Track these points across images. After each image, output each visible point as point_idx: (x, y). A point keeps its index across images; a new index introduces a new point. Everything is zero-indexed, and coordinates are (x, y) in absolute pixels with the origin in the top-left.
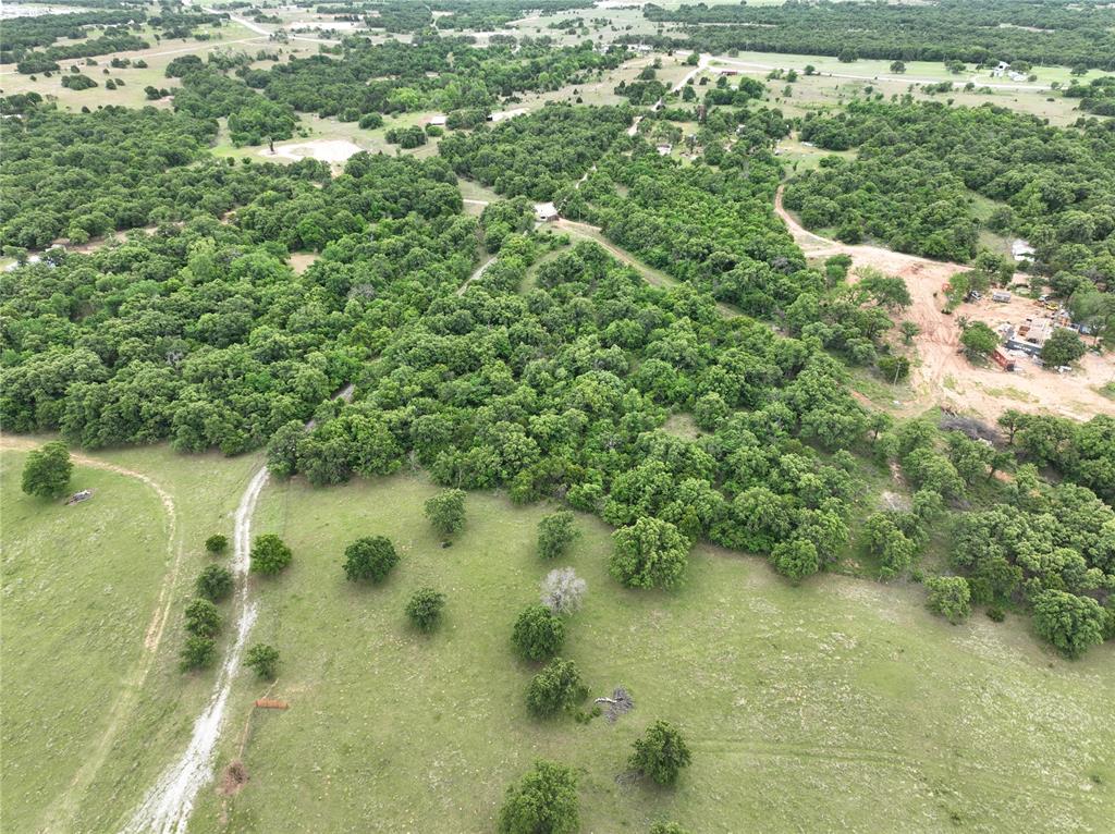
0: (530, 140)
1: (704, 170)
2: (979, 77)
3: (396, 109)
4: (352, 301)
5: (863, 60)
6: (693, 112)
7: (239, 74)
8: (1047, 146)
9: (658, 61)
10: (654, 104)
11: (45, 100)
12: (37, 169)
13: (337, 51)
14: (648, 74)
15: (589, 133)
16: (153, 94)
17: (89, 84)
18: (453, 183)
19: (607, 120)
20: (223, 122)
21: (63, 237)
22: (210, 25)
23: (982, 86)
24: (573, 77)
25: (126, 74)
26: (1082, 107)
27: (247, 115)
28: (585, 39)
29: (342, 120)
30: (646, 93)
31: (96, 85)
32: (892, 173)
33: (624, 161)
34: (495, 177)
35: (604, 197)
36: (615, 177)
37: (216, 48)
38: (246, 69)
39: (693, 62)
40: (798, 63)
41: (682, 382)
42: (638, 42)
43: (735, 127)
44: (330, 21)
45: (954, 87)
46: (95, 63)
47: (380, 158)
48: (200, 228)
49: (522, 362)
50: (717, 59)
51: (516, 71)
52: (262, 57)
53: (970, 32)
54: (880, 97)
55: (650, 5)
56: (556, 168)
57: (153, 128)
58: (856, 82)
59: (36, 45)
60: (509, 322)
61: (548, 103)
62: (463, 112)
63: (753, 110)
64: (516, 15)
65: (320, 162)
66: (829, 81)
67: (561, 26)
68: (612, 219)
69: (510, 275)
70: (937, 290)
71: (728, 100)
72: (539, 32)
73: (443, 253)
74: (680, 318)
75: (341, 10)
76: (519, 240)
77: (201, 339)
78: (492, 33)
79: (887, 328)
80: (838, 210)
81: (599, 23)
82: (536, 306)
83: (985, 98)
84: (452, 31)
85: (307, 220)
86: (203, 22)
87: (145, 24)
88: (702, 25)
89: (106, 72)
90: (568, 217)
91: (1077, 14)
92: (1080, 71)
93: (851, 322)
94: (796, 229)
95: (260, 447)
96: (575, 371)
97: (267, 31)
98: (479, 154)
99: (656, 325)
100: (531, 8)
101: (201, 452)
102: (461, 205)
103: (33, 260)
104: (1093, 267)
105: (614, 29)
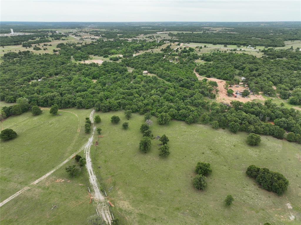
0: (142, 59)
1: (179, 65)
2: (243, 48)
3: (111, 54)
4: (107, 86)
5: (218, 45)
6: (178, 54)
7: (73, 47)
8: (253, 61)
9: (171, 44)
10: (169, 53)
11: (31, 53)
12: (34, 65)
13: (96, 42)
14: (168, 47)
15: (154, 58)
16: (55, 51)
17: (40, 49)
18: (126, 67)
19: (158, 55)
20: (72, 57)
21: (44, 76)
22: (65, 37)
23: (243, 50)
24: (151, 48)
25: (47, 47)
26: (264, 54)
27: (77, 55)
28: (154, 40)
29: (99, 56)
30: (168, 50)
31: (41, 49)
32: (219, 65)
33: (162, 63)
34: (134, 66)
35: (158, 69)
36: (160, 66)
37: (68, 42)
38: (75, 46)
39: (179, 45)
40: (203, 45)
41: (171, 97)
42: (166, 41)
43: (187, 57)
44: (93, 36)
45: (237, 50)
46: (40, 45)
47: (108, 62)
48: (74, 74)
49: (141, 94)
50: (184, 44)
51: (138, 46)
52: (78, 44)
53: (244, 39)
54: (220, 52)
55: (170, 33)
56: (147, 64)
57: (57, 57)
58: (215, 49)
59: (24, 41)
60: (138, 89)
61: (146, 52)
62: (126, 54)
63: (191, 54)
64: (137, 35)
65: (96, 63)
66: (210, 49)
67: (148, 37)
68: (159, 73)
69: (138, 82)
70: (224, 85)
71: (186, 52)
72: (143, 38)
73: (124, 79)
74: (172, 88)
75: (95, 34)
76: (139, 76)
77: (77, 92)
78: (132, 39)
79: (212, 90)
80: (206, 71)
81: (157, 37)
82: (143, 86)
83: (244, 52)
84: (123, 38)
85: (96, 73)
86: (63, 36)
87: (49, 37)
88: (182, 37)
89: (43, 47)
90: (150, 73)
91: (271, 35)
92: (266, 47)
93: (205, 89)
94: (198, 75)
95: (92, 107)
96: (151, 96)
97: (78, 38)
98: (131, 62)
99: (167, 89)
100: (141, 33)
101: (81, 108)
102: (127, 71)
103: (39, 80)
104: (255, 81)
105: (161, 38)
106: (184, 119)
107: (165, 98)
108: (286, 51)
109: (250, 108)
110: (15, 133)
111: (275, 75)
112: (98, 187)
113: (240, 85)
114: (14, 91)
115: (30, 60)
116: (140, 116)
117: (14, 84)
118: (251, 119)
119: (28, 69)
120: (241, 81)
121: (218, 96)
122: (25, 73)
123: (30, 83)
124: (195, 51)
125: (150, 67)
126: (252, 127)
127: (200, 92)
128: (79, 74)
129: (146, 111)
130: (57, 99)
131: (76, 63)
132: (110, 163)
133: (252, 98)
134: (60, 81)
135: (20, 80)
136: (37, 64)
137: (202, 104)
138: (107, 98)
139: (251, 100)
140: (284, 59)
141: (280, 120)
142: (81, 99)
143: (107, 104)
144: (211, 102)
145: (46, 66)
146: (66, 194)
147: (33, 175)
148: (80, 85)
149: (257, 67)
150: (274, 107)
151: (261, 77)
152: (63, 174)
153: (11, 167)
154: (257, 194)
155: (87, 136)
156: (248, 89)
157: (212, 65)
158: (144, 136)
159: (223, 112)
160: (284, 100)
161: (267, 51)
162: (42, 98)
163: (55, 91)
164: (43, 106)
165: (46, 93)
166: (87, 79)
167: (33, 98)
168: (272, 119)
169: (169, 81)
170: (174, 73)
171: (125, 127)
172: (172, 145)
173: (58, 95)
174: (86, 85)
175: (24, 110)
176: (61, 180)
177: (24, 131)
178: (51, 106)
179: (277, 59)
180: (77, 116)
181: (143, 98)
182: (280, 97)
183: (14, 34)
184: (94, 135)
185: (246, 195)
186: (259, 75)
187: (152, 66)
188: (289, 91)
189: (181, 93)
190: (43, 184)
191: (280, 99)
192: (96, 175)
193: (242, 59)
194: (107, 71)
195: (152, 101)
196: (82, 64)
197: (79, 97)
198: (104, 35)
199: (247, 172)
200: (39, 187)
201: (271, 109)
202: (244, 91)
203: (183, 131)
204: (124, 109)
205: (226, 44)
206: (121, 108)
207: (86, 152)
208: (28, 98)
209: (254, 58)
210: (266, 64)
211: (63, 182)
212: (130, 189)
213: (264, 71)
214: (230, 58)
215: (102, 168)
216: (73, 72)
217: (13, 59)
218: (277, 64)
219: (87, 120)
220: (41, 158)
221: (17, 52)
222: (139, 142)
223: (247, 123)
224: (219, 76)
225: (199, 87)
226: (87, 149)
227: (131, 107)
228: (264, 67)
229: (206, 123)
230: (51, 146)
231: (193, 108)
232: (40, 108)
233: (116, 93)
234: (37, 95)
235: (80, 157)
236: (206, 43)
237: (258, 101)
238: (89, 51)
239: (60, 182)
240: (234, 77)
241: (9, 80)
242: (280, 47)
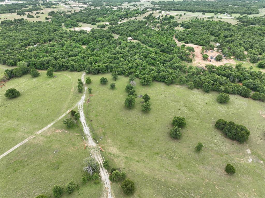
0: (126, 26)
1: (160, 32)
3: (98, 21)
4: (95, 51)
5: (197, 12)
6: (159, 22)
7: (64, 15)
8: (228, 28)
9: (153, 12)
10: (151, 20)
11: (25, 20)
13: (84, 10)
14: (151, 15)
15: (138, 25)
16: (47, 19)
17: (33, 17)
18: (112, 34)
19: (142, 23)
20: (63, 24)
21: (39, 42)
22: (55, 5)
23: (220, 17)
24: (135, 15)
25: (40, 15)
26: (239, 21)
27: (67, 22)
28: (137, 8)
29: (87, 24)
30: (150, 18)
32: (196, 32)
33: (145, 30)
34: (120, 32)
35: (141, 36)
36: (143, 33)
37: (58, 10)
38: (65, 14)
39: (160, 12)
40: (182, 13)
41: (153, 61)
42: (149, 9)
43: (167, 24)
44: (81, 4)
45: (214, 17)
46: (32, 13)
47: (96, 30)
49: (126, 59)
50: (166, 12)
51: (123, 14)
52: (68, 12)
53: (222, 7)
54: (198, 19)
55: (152, 1)
56: (132, 31)
57: (49, 25)
58: (194, 16)
59: (18, 9)
60: (123, 54)
61: (130, 20)
62: (112, 22)
63: (171, 21)
64: (122, 3)
65: (85, 30)
66: (189, 16)
67: (132, 6)
68: (142, 39)
69: (123, 47)
70: (200, 50)
71: (167, 19)
72: (127, 7)
73: (111, 45)
74: (153, 53)
75: (83, 2)
76: (125, 42)
77: (70, 56)
78: (117, 7)
79: (189, 55)
80: (185, 38)
81: (141, 5)
82: (128, 51)
83: (220, 20)
84: (108, 7)
85: (85, 39)
86: (53, 5)
87: (40, 5)
88: (163, 5)
89: (36, 14)
90: (134, 39)
91: (247, 3)
92: (242, 15)
93: (183, 54)
94: (177, 41)
95: (83, 70)
96: (135, 60)
97: (68, 6)
98: (116, 29)
99: (149, 54)
100: (125, 2)
101: (74, 71)
102: (113, 38)
103: (35, 46)
104: (229, 46)
105: (144, 6)
106: (164, 81)
107: (148, 62)
108: (259, 18)
109: (222, 72)
110: (18, 92)
111: (248, 41)
112: (91, 136)
113: (215, 50)
114: (13, 56)
115: (25, 28)
116: (125, 78)
117: (13, 50)
118: (223, 80)
119: (24, 35)
120: (215, 46)
121: (195, 61)
122: (22, 40)
123: (27, 49)
124: (175, 19)
125: (133, 34)
126: (222, 88)
127: (178, 57)
128: (70, 41)
129: (130, 73)
130: (52, 63)
131: (67, 30)
132: (100, 117)
133: (224, 62)
134: (54, 47)
135: (18, 46)
136: (32, 31)
137: (180, 67)
138: (96, 62)
139: (223, 64)
140: (257, 26)
141: (248, 81)
142: (74, 63)
143: (96, 67)
144: (188, 65)
145: (40, 33)
146: (65, 141)
147: (36, 126)
148: (71, 51)
149: (231, 33)
150: (243, 70)
151: (234, 43)
152: (61, 125)
153: (18, 120)
154: (223, 143)
155: (80, 95)
156: (222, 54)
157: (190, 32)
158: (129, 94)
159: (198, 74)
160: (253, 64)
161: (242, 18)
162: (39, 62)
163: (49, 56)
164: (40, 69)
165: (42, 58)
166: (77, 44)
167: (31, 62)
168: (241, 81)
169: (151, 46)
170: (156, 39)
171: (113, 87)
172: (153, 102)
173: (53, 59)
174: (77, 50)
175: (24, 72)
176: (60, 131)
177: (25, 91)
178: (47, 69)
179: (251, 26)
180: (70, 78)
181: (128, 62)
182: (250, 61)
183: (8, 3)
184: (86, 94)
185: (214, 143)
186: (233, 41)
187: (136, 33)
188: (259, 56)
189: (162, 57)
190: (46, 134)
191: (250, 63)
192: (89, 126)
193: (218, 26)
194: (95, 38)
195: (136, 65)
196: (73, 31)
197: (71, 61)
198: (91, 3)
199: (215, 125)
200: (42, 136)
201: (241, 72)
202: (218, 55)
203: (163, 91)
204: (111, 71)
205: (204, 12)
206: (109, 70)
207: (79, 108)
208: (27, 62)
209: (229, 25)
210: (240, 31)
211: (62, 132)
212: (118, 138)
213: (238, 37)
214: (207, 25)
215: (93, 121)
216: (65, 39)
217: (10, 26)
218: (250, 31)
219: (79, 81)
220: (42, 113)
221: (13, 20)
222: (125, 100)
223: (219, 84)
224: (196, 42)
225: (178, 53)
226: (80, 106)
227: (118, 70)
228: (238, 33)
229: (183, 84)
230: (49, 103)
231: (172, 71)
232: (38, 70)
233: (104, 58)
234: (34, 60)
235: (75, 112)
236: (186, 11)
237: (229, 65)
238: (79, 19)
239: (59, 132)
240: (209, 43)
241: (8, 45)
242: (254, 15)
